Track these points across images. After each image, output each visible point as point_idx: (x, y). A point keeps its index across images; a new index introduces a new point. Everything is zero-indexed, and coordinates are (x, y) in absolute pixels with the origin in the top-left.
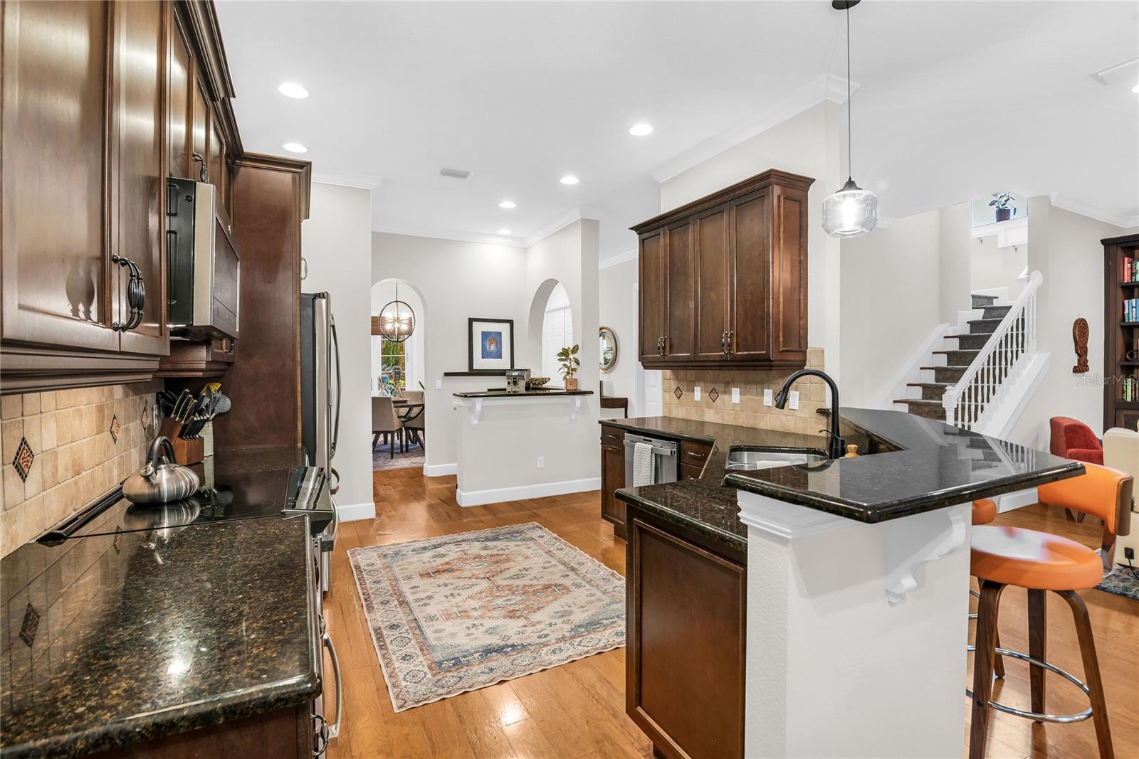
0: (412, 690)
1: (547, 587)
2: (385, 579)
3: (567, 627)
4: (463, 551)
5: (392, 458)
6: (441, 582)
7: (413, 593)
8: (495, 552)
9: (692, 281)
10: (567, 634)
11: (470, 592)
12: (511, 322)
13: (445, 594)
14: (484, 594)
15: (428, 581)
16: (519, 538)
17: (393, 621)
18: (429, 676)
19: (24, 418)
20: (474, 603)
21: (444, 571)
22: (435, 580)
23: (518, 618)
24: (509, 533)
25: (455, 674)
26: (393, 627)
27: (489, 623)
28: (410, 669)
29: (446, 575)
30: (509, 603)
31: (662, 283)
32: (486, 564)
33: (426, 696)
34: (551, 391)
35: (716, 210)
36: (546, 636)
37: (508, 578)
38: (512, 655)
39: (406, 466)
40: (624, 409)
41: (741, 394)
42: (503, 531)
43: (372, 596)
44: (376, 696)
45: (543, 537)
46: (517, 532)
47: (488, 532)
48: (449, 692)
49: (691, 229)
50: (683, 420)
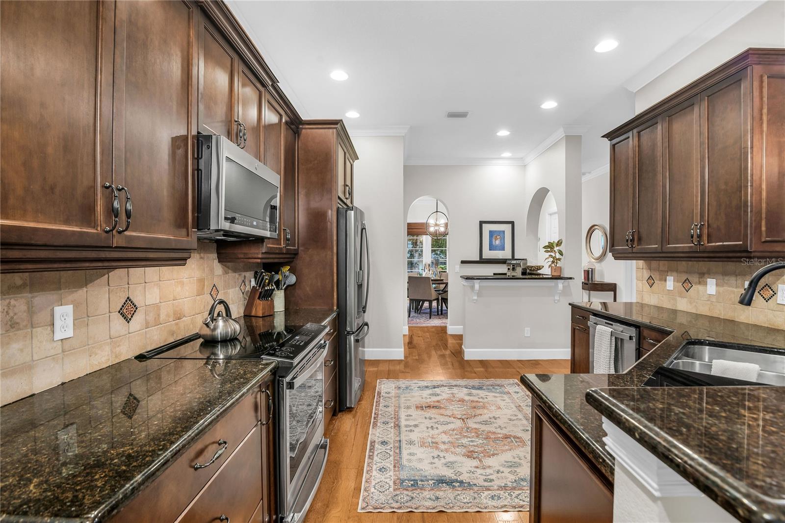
0: (375, 497)
1: (507, 437)
2: (392, 405)
3: (512, 477)
4: (452, 394)
5: (430, 318)
6: (428, 415)
7: (406, 420)
8: (475, 399)
9: (660, 177)
10: (510, 484)
11: (445, 428)
12: (512, 223)
13: (428, 426)
14: (455, 432)
15: (420, 412)
16: (498, 391)
17: (385, 439)
18: (391, 489)
19: (130, 286)
20: (445, 438)
21: (433, 407)
22: (425, 413)
23: (474, 458)
24: (492, 385)
25: (410, 493)
26: (384, 443)
27: (451, 458)
28: (381, 480)
29: (434, 411)
30: (471, 444)
31: (631, 181)
32: (465, 407)
33: (383, 506)
34: (544, 276)
35: (686, 104)
36: (492, 480)
37: (478, 422)
38: (458, 490)
39: (437, 325)
40: (613, 292)
41: (717, 285)
42: (488, 383)
43: (380, 416)
44: (352, 493)
45: (518, 393)
46: (499, 386)
47: (476, 382)
48: (400, 508)
49: (659, 127)
50: (655, 306)
